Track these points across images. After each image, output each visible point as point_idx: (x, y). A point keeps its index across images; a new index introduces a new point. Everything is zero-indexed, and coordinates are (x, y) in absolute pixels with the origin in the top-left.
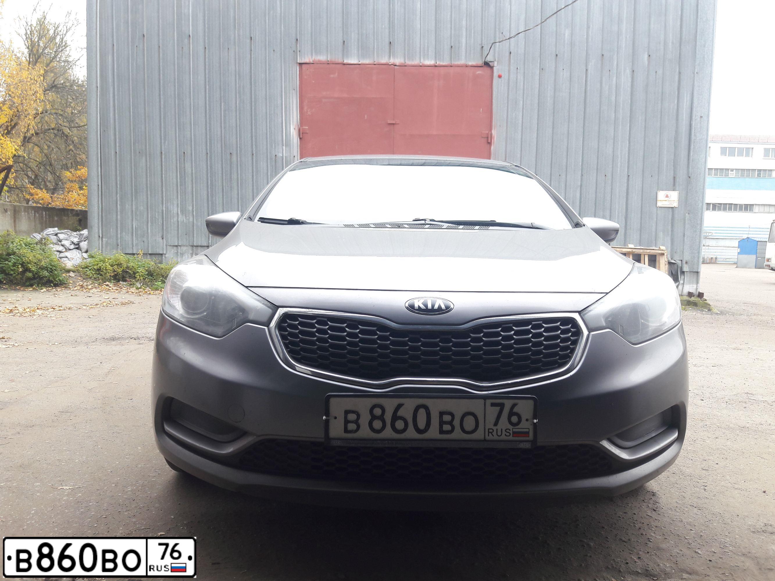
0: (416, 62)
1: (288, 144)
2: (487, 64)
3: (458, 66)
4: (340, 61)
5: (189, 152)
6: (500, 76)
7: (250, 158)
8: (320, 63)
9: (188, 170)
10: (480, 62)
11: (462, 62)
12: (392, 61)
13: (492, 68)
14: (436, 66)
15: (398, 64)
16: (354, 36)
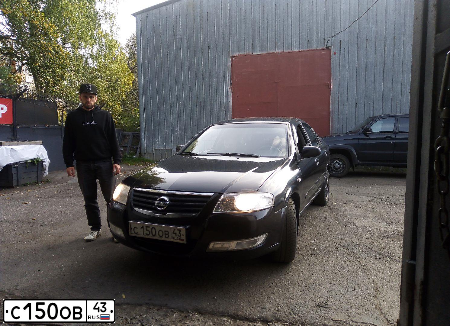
0: (290, 50)
1: (226, 96)
2: (327, 48)
3: (312, 50)
4: (251, 53)
5: (182, 102)
6: (335, 54)
7: (209, 103)
8: (241, 55)
9: (182, 110)
10: (324, 48)
11: (314, 48)
12: (277, 51)
13: (330, 50)
14: (300, 51)
15: (280, 52)
16: (257, 41)
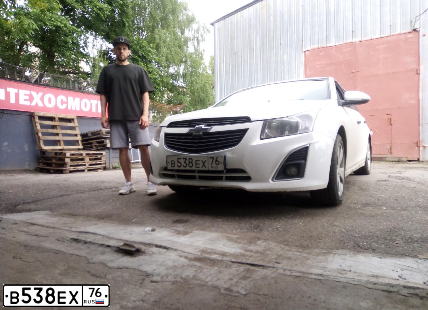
0: (369, 38)
4: (325, 46)
6: (424, 36)
8: (315, 49)
12: (354, 40)
14: (381, 38)
15: (357, 41)
16: (332, 32)
